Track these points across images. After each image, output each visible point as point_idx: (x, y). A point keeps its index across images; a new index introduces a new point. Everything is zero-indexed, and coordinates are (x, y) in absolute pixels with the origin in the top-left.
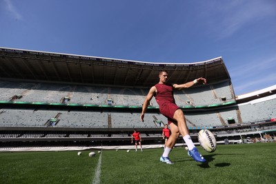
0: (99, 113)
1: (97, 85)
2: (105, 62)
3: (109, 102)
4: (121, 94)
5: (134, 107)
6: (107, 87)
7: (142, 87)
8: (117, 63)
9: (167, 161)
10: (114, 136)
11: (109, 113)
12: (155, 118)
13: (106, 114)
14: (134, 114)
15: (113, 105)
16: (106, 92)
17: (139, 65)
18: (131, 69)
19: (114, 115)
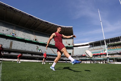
0: (5, 39)
1: (6, 22)
2: (15, 11)
3: (13, 34)
4: (21, 31)
5: (27, 40)
6: (14, 26)
7: (34, 30)
8: (23, 14)
9: (53, 69)
10: (12, 54)
11: (12, 41)
12: (38, 48)
13: (10, 41)
14: (27, 43)
15: (15, 36)
16: (12, 28)
17: (35, 19)
18: (30, 20)
19: (15, 42)
